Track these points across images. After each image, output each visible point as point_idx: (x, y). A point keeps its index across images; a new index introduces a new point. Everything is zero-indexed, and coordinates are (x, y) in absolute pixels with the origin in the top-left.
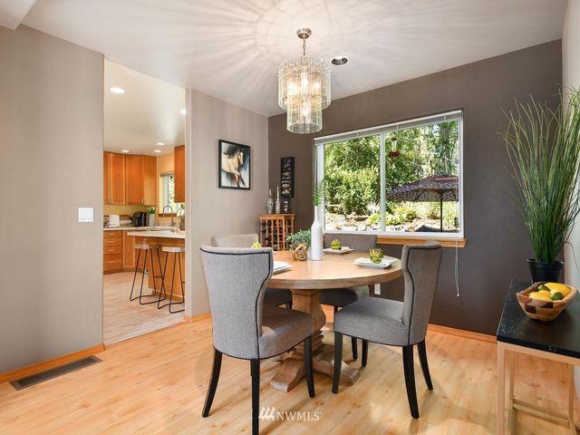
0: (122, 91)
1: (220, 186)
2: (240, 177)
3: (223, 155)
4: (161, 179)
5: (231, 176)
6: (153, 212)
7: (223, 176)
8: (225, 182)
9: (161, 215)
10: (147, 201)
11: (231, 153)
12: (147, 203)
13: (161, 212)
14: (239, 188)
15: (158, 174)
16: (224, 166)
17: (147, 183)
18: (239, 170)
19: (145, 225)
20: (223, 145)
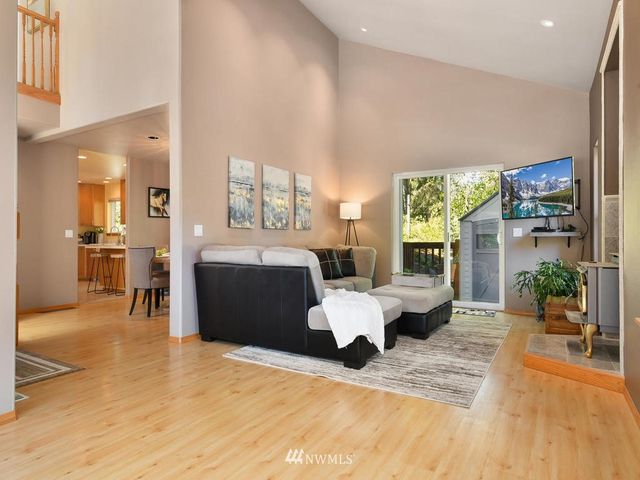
0: (80, 157)
1: (149, 216)
2: (164, 210)
3: (151, 197)
4: (109, 204)
5: (157, 209)
6: (101, 232)
7: (152, 209)
8: (153, 213)
9: (108, 235)
10: (97, 222)
11: (157, 195)
12: (96, 224)
13: (109, 232)
14: (163, 217)
15: (106, 200)
16: (152, 203)
17: (97, 207)
18: (163, 205)
19: (95, 242)
20: (152, 190)
